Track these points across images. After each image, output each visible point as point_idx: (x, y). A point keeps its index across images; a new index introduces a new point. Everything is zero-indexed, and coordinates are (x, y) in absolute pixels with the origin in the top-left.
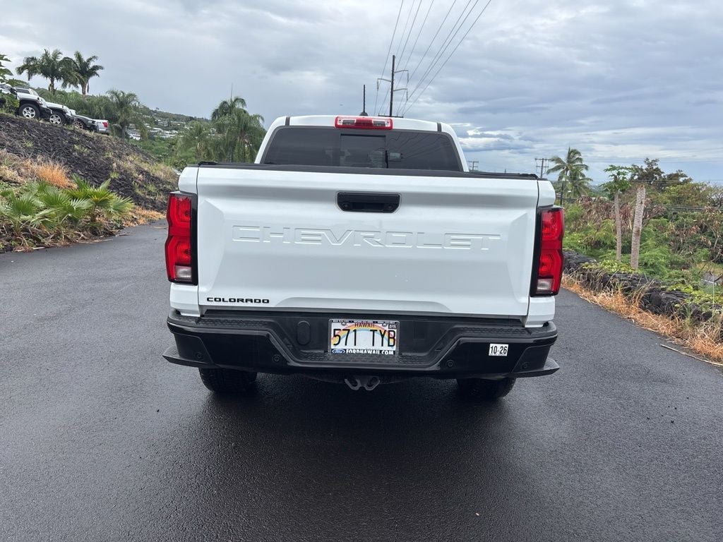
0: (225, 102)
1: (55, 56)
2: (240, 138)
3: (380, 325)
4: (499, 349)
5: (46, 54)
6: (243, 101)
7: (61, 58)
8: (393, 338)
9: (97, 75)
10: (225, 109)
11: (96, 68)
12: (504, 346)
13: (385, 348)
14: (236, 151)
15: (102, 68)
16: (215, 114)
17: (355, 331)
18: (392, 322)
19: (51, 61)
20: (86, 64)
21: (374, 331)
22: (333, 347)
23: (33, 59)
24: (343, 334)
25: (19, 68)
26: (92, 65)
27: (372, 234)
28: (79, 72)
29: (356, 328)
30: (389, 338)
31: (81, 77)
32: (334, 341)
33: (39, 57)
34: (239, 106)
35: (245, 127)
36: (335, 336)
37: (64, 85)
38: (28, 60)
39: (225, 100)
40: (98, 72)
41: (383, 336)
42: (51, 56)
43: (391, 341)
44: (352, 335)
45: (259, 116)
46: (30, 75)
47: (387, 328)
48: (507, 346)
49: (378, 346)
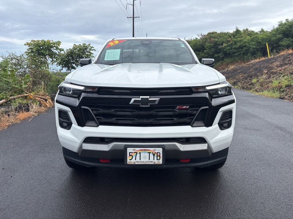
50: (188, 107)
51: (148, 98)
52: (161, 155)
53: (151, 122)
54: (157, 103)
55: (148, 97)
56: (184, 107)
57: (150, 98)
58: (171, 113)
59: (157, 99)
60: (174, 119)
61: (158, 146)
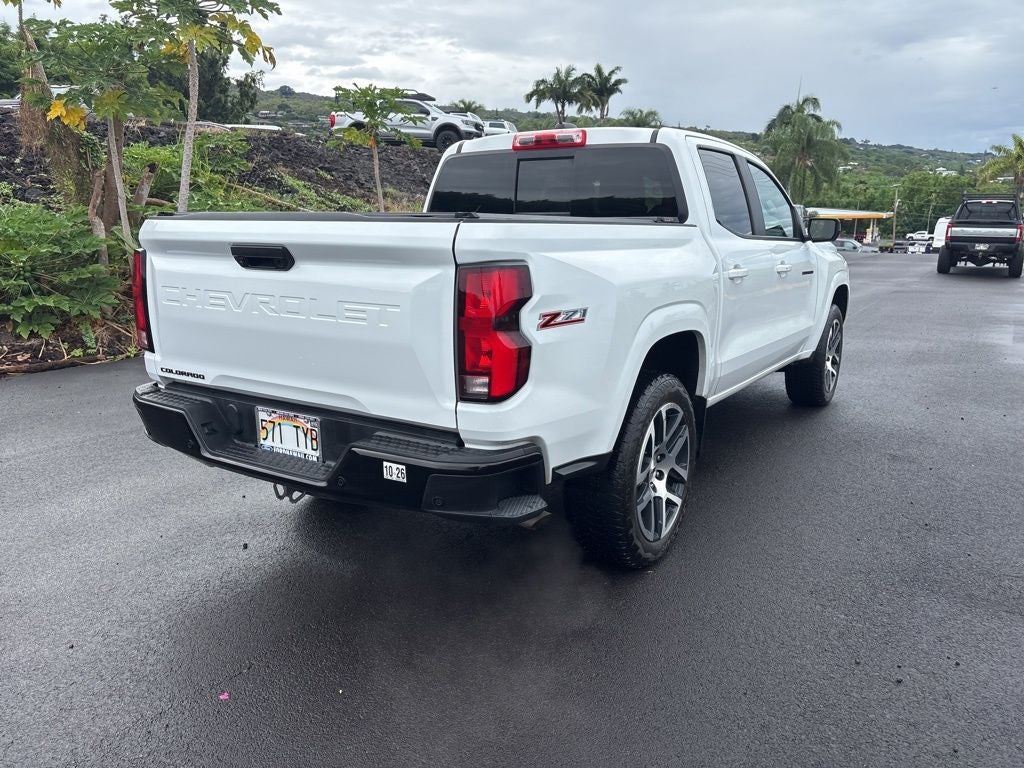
0: (788, 107)
1: (568, 74)
2: (800, 159)
3: (303, 421)
4: (395, 472)
5: (558, 74)
6: (815, 102)
7: (575, 75)
8: (315, 439)
9: (620, 91)
10: (785, 117)
11: (619, 82)
12: (401, 467)
13: (309, 451)
14: (791, 180)
15: (625, 81)
16: (770, 127)
17: (279, 424)
18: (312, 418)
19: (563, 81)
20: (607, 79)
21: (297, 427)
22: (262, 442)
23: (543, 81)
24: (269, 426)
25: (528, 95)
26: (614, 79)
27: (266, 299)
28: (594, 91)
29: (281, 422)
30: (312, 439)
31: (596, 97)
32: (263, 434)
33: (550, 79)
34: (809, 110)
35: (809, 140)
36: (263, 428)
37: (580, 110)
38: (538, 84)
39: (787, 103)
40: (621, 87)
41: (306, 435)
42: (563, 75)
43: (314, 442)
44: (277, 429)
45: (834, 123)
46: (539, 102)
47: (309, 426)
48: (404, 467)
49: (302, 449)
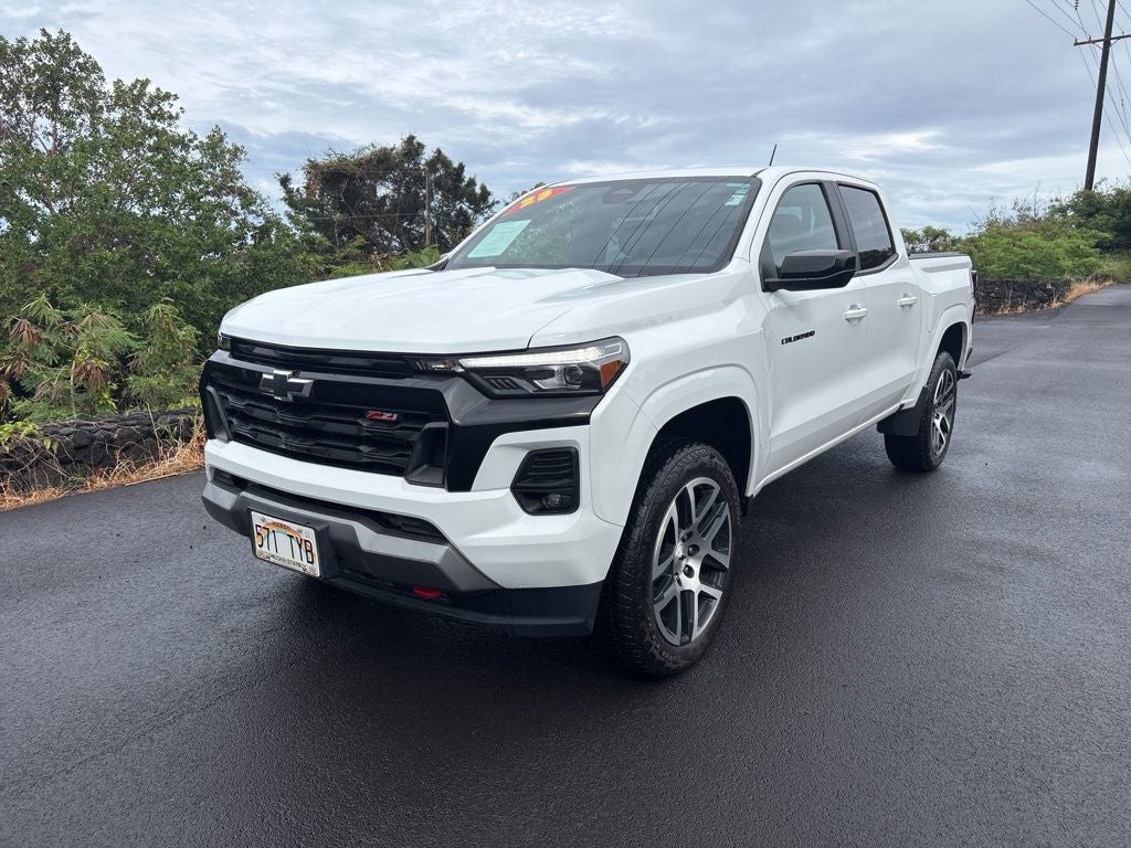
50: (395, 416)
51: (285, 377)
52: (315, 551)
53: (308, 450)
54: (306, 393)
55: (287, 373)
56: (386, 416)
57: (294, 376)
58: (352, 430)
59: (304, 380)
60: (361, 448)
61: (307, 522)
